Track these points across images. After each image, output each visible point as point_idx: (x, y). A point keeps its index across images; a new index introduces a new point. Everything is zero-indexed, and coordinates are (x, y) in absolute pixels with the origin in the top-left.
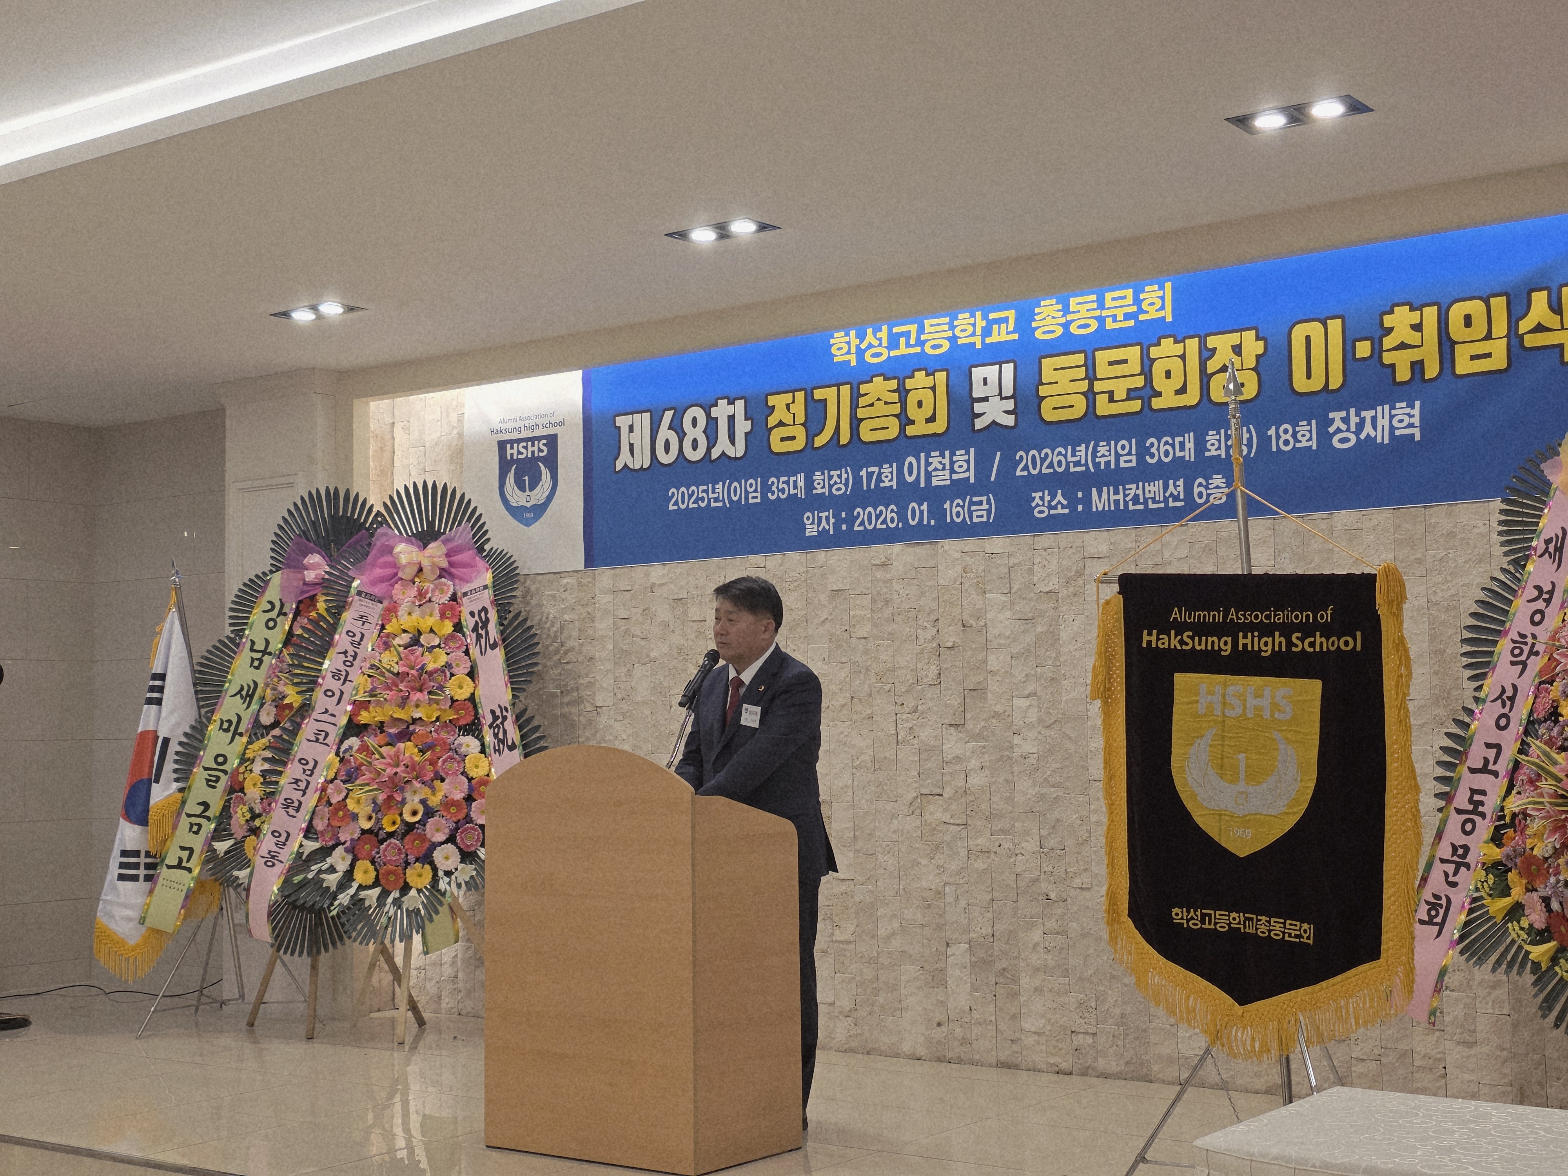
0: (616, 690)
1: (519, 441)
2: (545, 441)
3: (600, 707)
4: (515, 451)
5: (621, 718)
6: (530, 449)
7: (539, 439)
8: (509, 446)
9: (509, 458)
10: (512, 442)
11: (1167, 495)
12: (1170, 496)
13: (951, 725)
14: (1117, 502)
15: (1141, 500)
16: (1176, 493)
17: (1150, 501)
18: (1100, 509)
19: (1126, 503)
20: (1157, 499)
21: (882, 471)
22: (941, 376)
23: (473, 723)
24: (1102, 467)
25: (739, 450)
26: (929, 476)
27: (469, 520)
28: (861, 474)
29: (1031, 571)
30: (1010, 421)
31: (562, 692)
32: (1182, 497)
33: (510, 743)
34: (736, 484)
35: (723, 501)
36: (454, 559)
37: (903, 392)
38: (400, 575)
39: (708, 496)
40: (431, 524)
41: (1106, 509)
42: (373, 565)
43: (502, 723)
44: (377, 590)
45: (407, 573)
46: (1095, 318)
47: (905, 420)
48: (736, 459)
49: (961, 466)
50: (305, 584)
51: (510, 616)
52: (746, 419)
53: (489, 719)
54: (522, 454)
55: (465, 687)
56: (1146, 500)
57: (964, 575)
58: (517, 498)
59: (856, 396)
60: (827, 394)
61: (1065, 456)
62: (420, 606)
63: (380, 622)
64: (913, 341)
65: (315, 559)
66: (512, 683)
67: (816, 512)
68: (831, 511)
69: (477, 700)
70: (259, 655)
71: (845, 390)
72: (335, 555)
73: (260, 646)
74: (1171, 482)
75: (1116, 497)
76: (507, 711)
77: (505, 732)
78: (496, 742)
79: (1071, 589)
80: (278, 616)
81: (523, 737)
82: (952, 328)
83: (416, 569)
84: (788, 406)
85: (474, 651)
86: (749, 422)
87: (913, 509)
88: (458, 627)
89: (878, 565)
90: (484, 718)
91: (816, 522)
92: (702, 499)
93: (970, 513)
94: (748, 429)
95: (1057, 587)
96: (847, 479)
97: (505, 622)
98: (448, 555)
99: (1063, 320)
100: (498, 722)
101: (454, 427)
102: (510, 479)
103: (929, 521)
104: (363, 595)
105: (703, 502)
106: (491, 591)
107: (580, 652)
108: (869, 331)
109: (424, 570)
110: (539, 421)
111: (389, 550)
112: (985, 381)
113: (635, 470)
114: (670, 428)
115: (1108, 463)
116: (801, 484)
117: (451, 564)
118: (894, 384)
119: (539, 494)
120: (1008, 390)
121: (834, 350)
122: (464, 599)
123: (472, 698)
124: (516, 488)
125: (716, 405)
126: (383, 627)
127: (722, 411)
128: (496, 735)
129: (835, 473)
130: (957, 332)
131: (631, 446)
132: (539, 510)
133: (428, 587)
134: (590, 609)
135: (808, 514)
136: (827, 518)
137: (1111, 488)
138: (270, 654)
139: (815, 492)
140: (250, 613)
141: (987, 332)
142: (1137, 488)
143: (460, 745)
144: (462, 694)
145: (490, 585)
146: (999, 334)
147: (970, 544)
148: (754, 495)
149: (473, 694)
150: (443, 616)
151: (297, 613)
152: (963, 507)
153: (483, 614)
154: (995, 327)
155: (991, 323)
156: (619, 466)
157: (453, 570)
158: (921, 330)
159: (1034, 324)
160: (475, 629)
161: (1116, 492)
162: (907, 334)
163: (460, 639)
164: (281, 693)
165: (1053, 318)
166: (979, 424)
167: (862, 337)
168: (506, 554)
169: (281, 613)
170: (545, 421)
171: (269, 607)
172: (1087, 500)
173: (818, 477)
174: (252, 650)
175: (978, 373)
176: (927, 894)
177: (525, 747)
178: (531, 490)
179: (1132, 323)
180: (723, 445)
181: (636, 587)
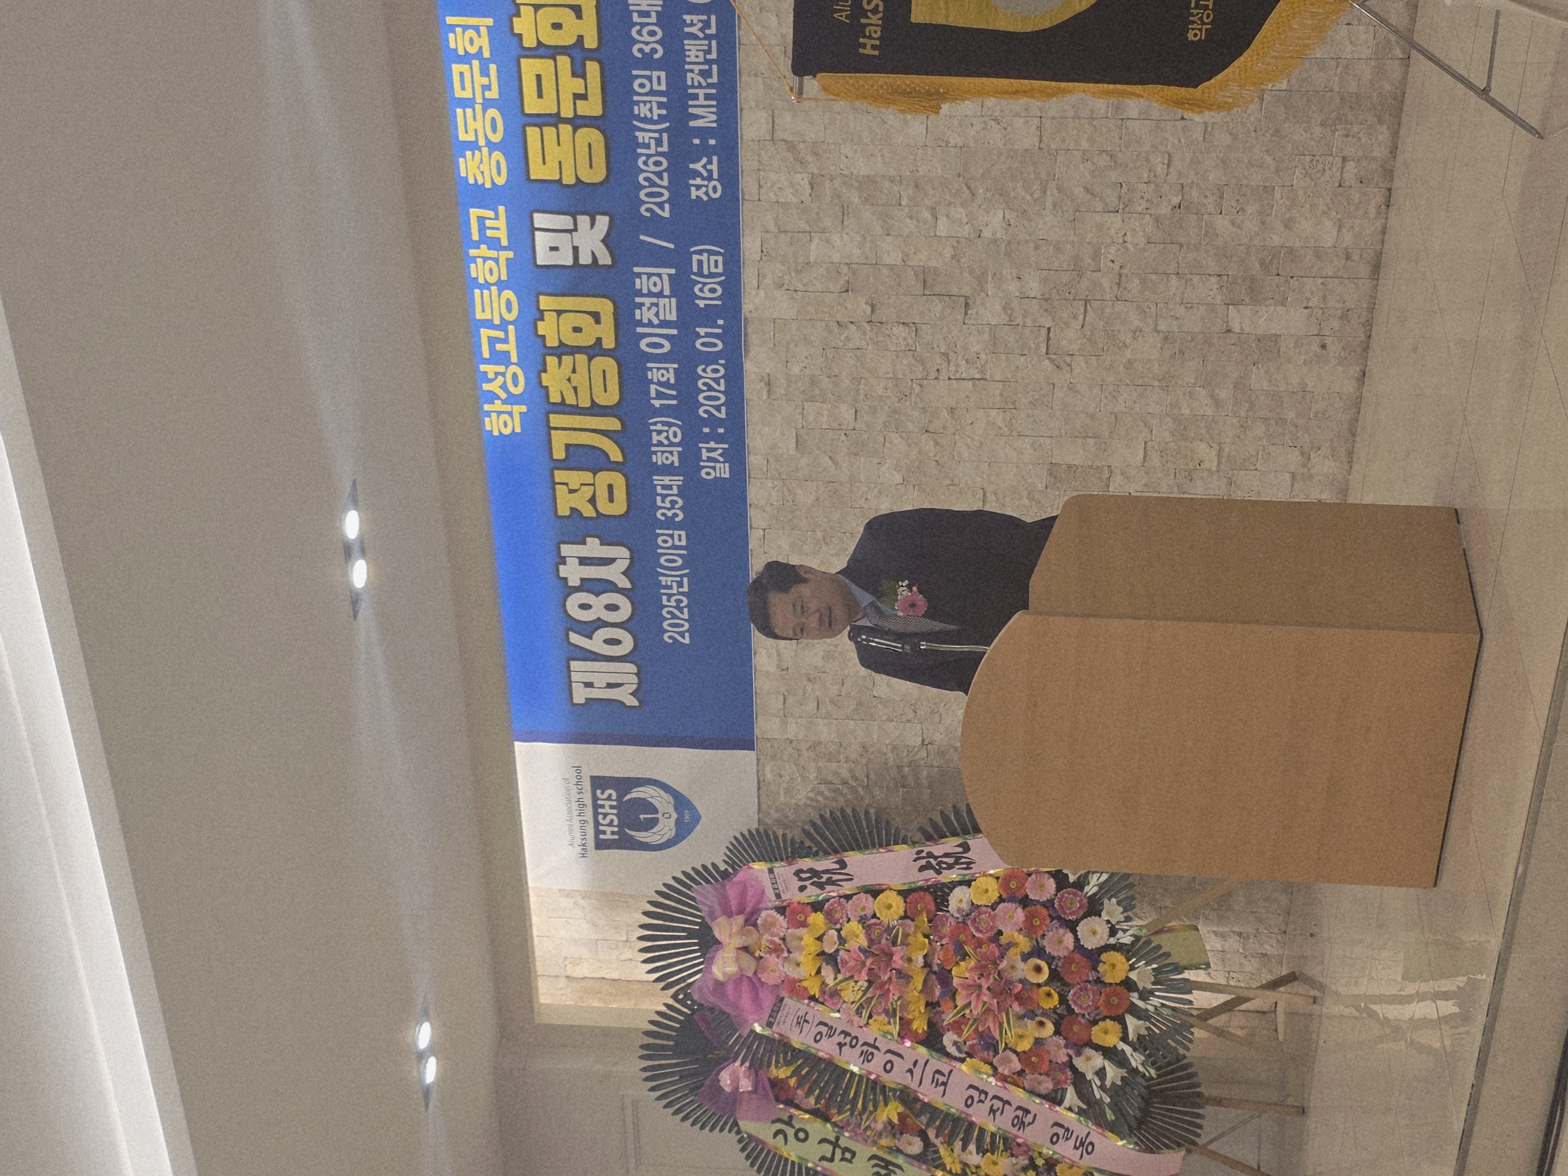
0: (905, 720)
1: (597, 824)
2: (599, 792)
3: (923, 740)
4: (609, 830)
5: (937, 716)
6: (607, 810)
7: (595, 798)
8: (602, 837)
9: (616, 837)
10: (598, 832)
11: (701, 35)
12: (704, 33)
13: (966, 314)
14: (707, 97)
15: (706, 67)
16: (700, 25)
17: (708, 57)
18: (714, 117)
19: (710, 86)
20: (706, 48)
21: (655, 380)
22: (545, 302)
23: (934, 894)
24: (664, 112)
25: (621, 553)
26: (664, 324)
27: (689, 888)
28: (657, 405)
29: (785, 205)
30: (603, 222)
31: (903, 786)
32: (705, 17)
33: (960, 850)
34: (662, 560)
35: (681, 576)
36: (734, 908)
37: (562, 350)
38: (750, 974)
39: (675, 595)
40: (691, 934)
41: (714, 110)
42: (736, 1006)
43: (936, 858)
44: (768, 1002)
45: (750, 966)
46: (484, 111)
47: (595, 350)
48: (632, 558)
49: (655, 284)
50: (755, 1090)
51: (808, 843)
52: (584, 543)
53: (930, 874)
54: (612, 821)
55: (890, 901)
56: (707, 62)
57: (786, 287)
58: (666, 828)
59: (563, 408)
60: (559, 443)
61: (649, 156)
62: (789, 952)
63: (806, 1001)
64: (500, 334)
65: (725, 1079)
66: (888, 844)
67: (702, 464)
68: (701, 445)
69: (905, 887)
70: (838, 1152)
71: (556, 420)
72: (722, 1053)
73: (827, 1149)
74: (686, 30)
75: (701, 97)
76: (922, 851)
77: (946, 855)
78: (957, 867)
79: (809, 158)
80: (793, 1127)
81: (955, 834)
82: (487, 285)
83: (744, 955)
84: (572, 491)
85: (847, 888)
86: (588, 539)
87: (703, 344)
88: (817, 906)
89: (769, 391)
90: (927, 880)
91: (712, 464)
92: (679, 601)
93: (711, 275)
94: (597, 541)
95: (805, 175)
96: (664, 424)
97: (815, 849)
98: (730, 915)
99: (485, 150)
100: (933, 862)
101: (575, 903)
102: (642, 836)
103: (719, 327)
104: (771, 1019)
105: (682, 601)
106: (776, 865)
107: (855, 762)
108: (486, 387)
109: (745, 945)
110: (575, 797)
111: (719, 986)
112: (554, 249)
113: (639, 684)
114: (590, 638)
115: (660, 105)
116: (667, 480)
117: (740, 912)
118: (552, 361)
119: (662, 801)
120: (565, 221)
121: (507, 431)
122: (784, 898)
123: (904, 894)
124: (652, 831)
125: (566, 579)
126: (812, 998)
127: (573, 573)
128: (950, 867)
129: (655, 438)
130: (492, 279)
131: (610, 686)
132: (681, 802)
133: (767, 940)
134: (803, 746)
135: (703, 473)
136: (709, 450)
137: (691, 103)
138: (837, 1138)
139: (676, 464)
140: (787, 1160)
141: (494, 244)
142: (692, 71)
143: (959, 910)
144: (898, 904)
145: (769, 865)
146: (498, 229)
147: (749, 277)
148: (676, 537)
149: (900, 893)
150: (804, 924)
151: (790, 1103)
152: (705, 284)
153: (803, 876)
154: (489, 233)
155: (484, 240)
156: (633, 702)
157: (748, 909)
158: (488, 324)
159: (488, 185)
160: (821, 886)
161: (695, 97)
162: (492, 341)
163: (832, 905)
164: (885, 1127)
165: (482, 162)
166: (605, 259)
167: (492, 397)
168: (733, 844)
169: (789, 1123)
170: (574, 790)
171: (781, 1136)
172: (703, 133)
173: (658, 459)
174: (832, 1160)
175: (543, 257)
176: (1167, 354)
177: (966, 832)
178: (656, 812)
179: (493, 68)
180: (615, 573)
181: (783, 689)
